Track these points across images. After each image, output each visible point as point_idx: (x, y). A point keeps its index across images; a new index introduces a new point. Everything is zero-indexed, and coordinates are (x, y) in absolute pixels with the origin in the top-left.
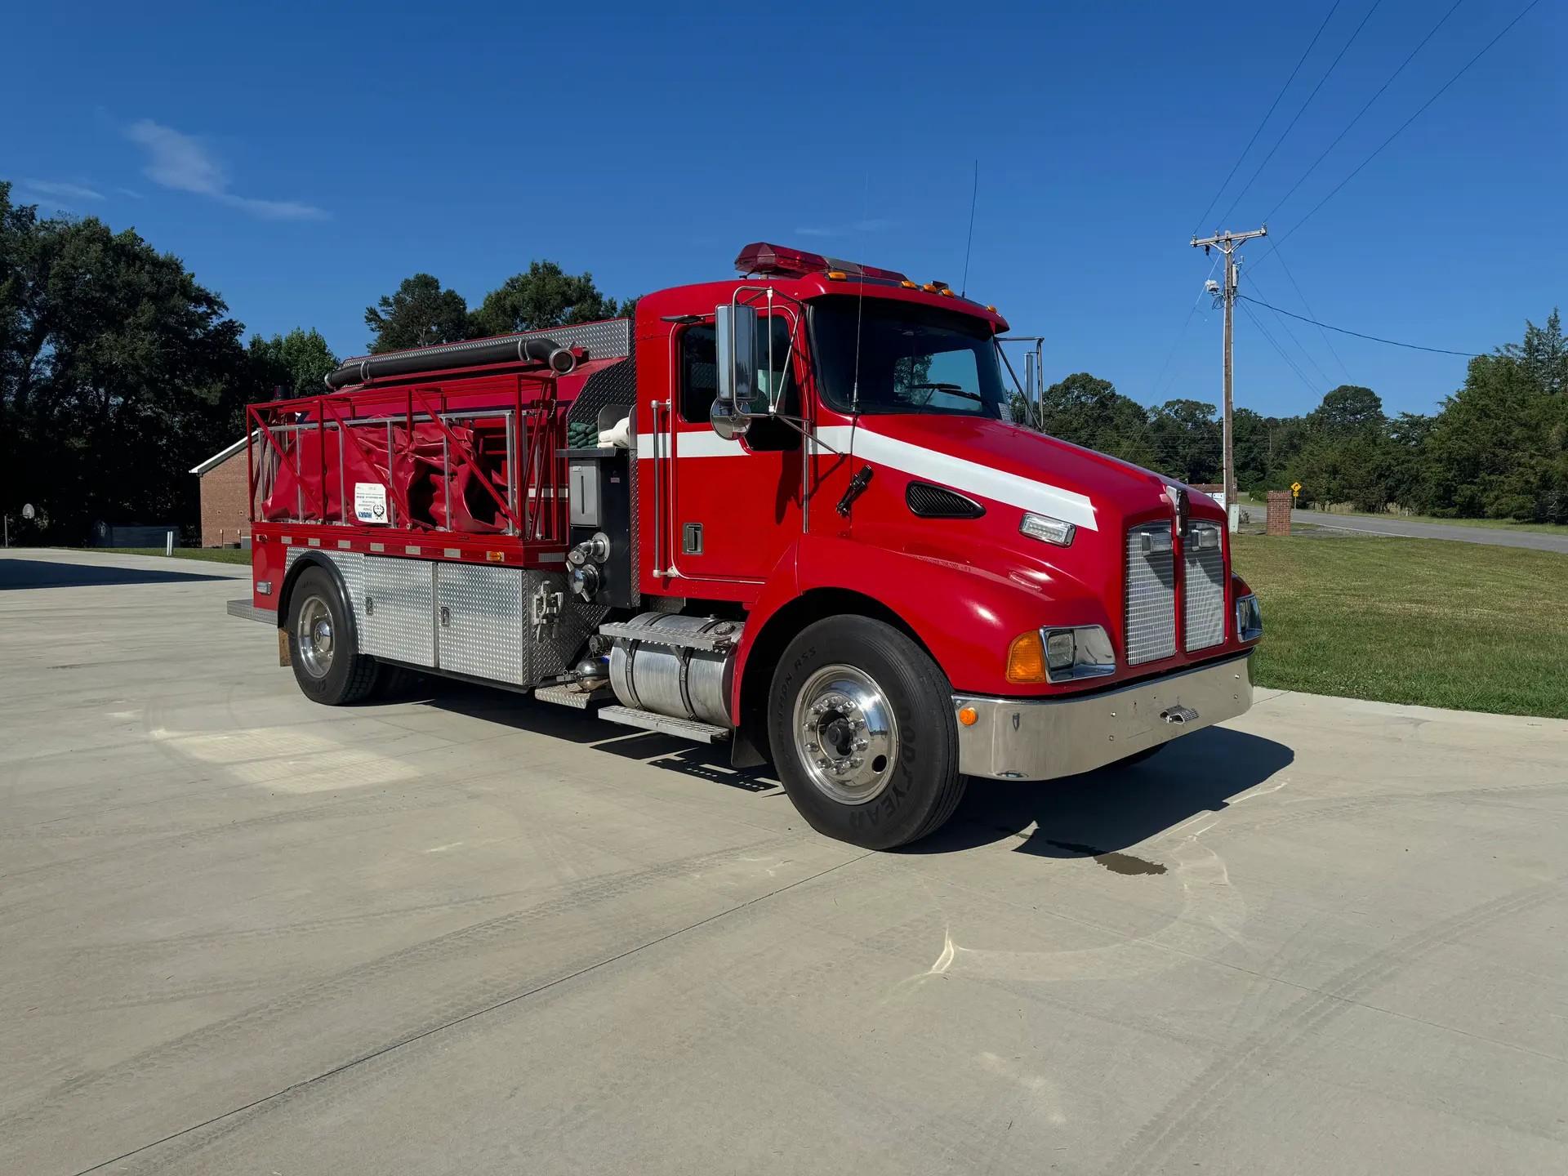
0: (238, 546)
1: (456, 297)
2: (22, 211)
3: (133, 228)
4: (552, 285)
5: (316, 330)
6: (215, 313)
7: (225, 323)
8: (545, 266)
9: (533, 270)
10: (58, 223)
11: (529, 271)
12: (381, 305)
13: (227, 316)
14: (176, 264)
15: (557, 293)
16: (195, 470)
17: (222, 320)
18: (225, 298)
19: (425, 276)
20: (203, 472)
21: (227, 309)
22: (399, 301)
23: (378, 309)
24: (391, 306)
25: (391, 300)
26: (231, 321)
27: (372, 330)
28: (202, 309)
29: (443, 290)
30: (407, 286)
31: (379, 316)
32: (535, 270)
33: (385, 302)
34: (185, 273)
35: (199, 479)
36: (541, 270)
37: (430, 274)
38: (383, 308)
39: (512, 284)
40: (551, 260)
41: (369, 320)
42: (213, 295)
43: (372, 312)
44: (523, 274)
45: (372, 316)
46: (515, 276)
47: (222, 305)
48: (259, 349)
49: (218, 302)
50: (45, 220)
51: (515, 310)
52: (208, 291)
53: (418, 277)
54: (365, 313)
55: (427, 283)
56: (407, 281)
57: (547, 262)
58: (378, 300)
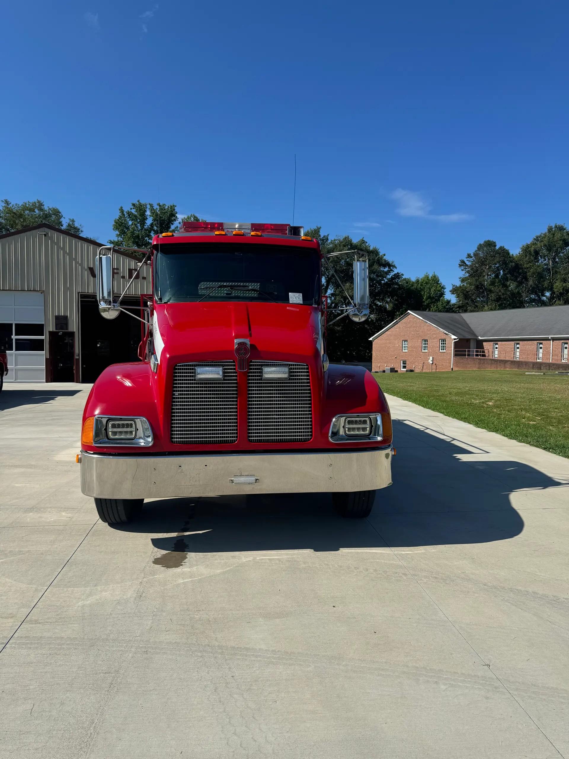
0: (384, 371)
1: (504, 249)
2: (324, 237)
3: (363, 238)
4: (558, 235)
5: (435, 273)
6: (392, 270)
7: (395, 274)
8: (556, 227)
9: (548, 230)
10: (336, 240)
11: (547, 231)
12: (467, 258)
13: (396, 271)
14: (376, 251)
15: (560, 240)
16: (371, 339)
17: (394, 273)
18: (395, 264)
19: (489, 241)
20: (374, 339)
21: (396, 268)
22: (476, 255)
23: (465, 260)
24: (472, 258)
25: (472, 255)
26: (398, 273)
27: (462, 270)
28: (386, 269)
29: (497, 248)
30: (480, 247)
31: (465, 263)
32: (550, 229)
33: (469, 256)
34: (381, 254)
35: (372, 342)
36: (554, 229)
37: (491, 239)
38: (468, 259)
39: (537, 239)
40: (560, 223)
41: (460, 265)
42: (391, 262)
43: (463, 262)
44: (544, 233)
45: (463, 263)
46: (539, 234)
47: (394, 266)
48: (410, 284)
49: (392, 265)
50: (332, 240)
51: (537, 253)
52: (389, 261)
53: (485, 242)
54: (459, 262)
55: (490, 244)
56: (480, 245)
57: (557, 224)
58: (466, 255)
